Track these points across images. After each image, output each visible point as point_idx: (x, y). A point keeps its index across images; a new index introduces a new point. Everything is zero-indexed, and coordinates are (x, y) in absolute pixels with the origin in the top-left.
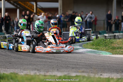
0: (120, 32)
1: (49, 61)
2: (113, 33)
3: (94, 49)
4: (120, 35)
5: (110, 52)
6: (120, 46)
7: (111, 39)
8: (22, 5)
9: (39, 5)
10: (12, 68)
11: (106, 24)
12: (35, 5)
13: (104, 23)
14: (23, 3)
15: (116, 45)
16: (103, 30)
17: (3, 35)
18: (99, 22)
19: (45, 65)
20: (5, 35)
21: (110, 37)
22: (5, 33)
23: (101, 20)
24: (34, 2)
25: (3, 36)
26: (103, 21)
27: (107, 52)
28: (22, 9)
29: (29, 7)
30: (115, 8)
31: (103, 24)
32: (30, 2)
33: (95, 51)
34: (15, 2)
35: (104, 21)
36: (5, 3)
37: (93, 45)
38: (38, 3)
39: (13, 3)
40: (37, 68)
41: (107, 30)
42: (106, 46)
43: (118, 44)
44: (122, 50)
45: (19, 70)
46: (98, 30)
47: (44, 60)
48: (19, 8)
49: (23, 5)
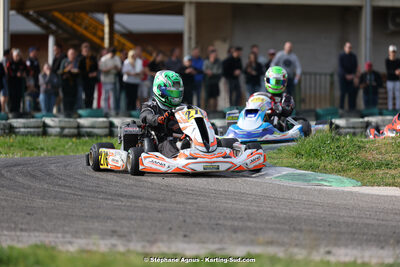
0: (385, 112)
1: (157, 205)
2: (363, 117)
3: (300, 168)
4: (383, 121)
5: (353, 177)
6: (388, 157)
7: (354, 134)
8: (65, 23)
9: (120, 24)
10: (35, 230)
11: (337, 85)
12: (106, 22)
13: (332, 84)
14: (68, 17)
15: (372, 156)
16: (328, 107)
17: (4, 122)
18: (315, 79)
19: (142, 219)
20: (9, 121)
21: (354, 128)
22: (10, 116)
23: (320, 75)
24: (103, 12)
25: (4, 125)
26: (328, 78)
27: (345, 179)
28: (65, 36)
29: (86, 28)
30: (368, 35)
31: (328, 85)
32: (90, 15)
33: (305, 175)
34: (40, 13)
35: (332, 75)
36: (8, 16)
37: (298, 154)
38: (118, 17)
39: (35, 15)
40: (118, 229)
41: (342, 107)
42: (339, 158)
43: (381, 153)
44: (393, 172)
45: (60, 235)
46: (312, 107)
47: (140, 203)
48: (54, 33)
49: (69, 22)
